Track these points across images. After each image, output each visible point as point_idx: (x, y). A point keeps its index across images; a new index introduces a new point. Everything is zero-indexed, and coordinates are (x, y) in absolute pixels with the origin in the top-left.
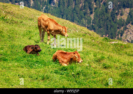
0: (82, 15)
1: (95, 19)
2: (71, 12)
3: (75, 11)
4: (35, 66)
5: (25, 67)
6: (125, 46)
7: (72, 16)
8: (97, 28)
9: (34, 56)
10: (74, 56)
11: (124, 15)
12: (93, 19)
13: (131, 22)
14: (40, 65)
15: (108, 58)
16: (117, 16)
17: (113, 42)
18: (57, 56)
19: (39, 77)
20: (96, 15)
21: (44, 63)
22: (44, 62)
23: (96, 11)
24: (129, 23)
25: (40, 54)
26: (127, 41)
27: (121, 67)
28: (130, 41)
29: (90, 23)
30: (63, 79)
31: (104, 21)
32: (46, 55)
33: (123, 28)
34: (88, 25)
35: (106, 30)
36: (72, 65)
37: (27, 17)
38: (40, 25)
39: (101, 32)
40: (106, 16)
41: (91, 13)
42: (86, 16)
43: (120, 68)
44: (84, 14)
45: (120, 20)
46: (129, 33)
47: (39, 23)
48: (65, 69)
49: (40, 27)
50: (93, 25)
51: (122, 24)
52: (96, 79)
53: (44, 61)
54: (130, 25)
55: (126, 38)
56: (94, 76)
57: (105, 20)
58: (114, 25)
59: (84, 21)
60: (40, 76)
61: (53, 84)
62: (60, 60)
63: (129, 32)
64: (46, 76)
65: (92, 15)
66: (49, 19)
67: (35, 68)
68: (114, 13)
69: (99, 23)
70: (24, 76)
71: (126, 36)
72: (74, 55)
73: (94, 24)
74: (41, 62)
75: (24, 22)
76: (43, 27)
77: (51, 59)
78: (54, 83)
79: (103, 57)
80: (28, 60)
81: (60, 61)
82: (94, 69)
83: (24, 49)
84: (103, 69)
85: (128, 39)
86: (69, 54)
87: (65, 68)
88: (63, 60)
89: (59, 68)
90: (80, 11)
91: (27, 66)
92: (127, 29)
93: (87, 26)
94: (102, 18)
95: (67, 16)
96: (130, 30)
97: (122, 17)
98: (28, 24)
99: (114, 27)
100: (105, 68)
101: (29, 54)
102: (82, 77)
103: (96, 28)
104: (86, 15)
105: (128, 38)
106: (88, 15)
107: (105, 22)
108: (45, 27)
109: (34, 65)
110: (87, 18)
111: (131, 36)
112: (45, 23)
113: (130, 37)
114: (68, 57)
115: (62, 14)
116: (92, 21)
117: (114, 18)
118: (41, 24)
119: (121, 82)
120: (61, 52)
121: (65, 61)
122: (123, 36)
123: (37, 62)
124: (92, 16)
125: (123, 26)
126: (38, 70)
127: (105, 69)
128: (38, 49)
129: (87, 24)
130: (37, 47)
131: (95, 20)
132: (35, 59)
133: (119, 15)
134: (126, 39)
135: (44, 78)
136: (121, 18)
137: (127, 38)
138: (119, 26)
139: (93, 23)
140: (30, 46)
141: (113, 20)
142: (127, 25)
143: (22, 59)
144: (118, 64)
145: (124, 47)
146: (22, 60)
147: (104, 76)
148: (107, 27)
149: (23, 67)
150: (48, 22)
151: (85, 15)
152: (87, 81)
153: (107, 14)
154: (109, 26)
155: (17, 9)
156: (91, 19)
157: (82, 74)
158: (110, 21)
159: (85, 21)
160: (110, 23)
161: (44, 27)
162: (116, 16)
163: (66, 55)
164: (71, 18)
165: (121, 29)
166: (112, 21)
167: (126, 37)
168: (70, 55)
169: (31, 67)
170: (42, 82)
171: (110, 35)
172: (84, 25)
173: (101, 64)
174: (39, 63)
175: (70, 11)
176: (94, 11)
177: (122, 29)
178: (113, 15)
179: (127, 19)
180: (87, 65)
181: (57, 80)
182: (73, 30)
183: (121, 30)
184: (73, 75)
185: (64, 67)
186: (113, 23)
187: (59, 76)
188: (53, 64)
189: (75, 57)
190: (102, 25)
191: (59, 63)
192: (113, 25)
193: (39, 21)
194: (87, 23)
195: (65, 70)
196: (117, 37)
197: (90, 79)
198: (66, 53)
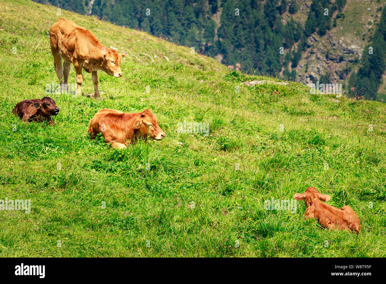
0: (190, 16)
1: (223, 24)
2: (161, 9)
3: (171, 8)
4: (43, 152)
5: (16, 157)
6: (283, 91)
7: (166, 19)
8: (230, 48)
9: (39, 126)
10: (141, 123)
11: (299, 11)
12: (219, 25)
13: (317, 29)
14: (55, 151)
15: (232, 122)
16: (281, 14)
17: (253, 83)
18: (100, 124)
19: (53, 180)
20: (227, 15)
21: (66, 144)
22: (66, 142)
23: (226, 4)
24: (313, 31)
25: (55, 122)
26: (309, 79)
27: (265, 144)
28: (318, 78)
29: (213, 36)
30: (113, 184)
31: (248, 30)
32: (71, 122)
33: (298, 46)
34: (207, 41)
35: (255, 52)
36: (138, 145)
37: (35, 29)
38: (55, 46)
39: (241, 57)
40: (252, 16)
41: (214, 10)
42: (201, 19)
43: (264, 148)
44: (195, 12)
45: (290, 24)
46: (313, 58)
47: (54, 40)
48: (120, 156)
49: (55, 50)
50: (219, 41)
51: (294, 35)
52: (199, 178)
53: (66, 138)
54: (315, 36)
55: (306, 72)
56: (194, 170)
57: (250, 28)
58: (273, 38)
59: (195, 30)
60: (55, 178)
61: (88, 198)
62: (107, 134)
63: (315, 55)
64: (71, 177)
65: (215, 15)
66: (77, 31)
67: (42, 158)
68: (273, 6)
69: (236, 34)
70: (12, 179)
71: (307, 66)
72: (141, 120)
73: (223, 38)
74: (59, 142)
75: (21, 40)
76: (62, 52)
77: (85, 134)
78: (89, 195)
79: (220, 122)
80: (24, 139)
81: (108, 138)
82: (195, 154)
83: (14, 111)
84: (218, 153)
85: (313, 74)
86: (130, 117)
87: (119, 154)
88: (114, 135)
89: (105, 155)
90: (185, 5)
91: (21, 154)
92: (309, 46)
93: (204, 43)
94: (241, 23)
95: (150, 22)
96: (315, 50)
97: (294, 17)
98: (30, 47)
99: (276, 44)
100: (224, 149)
101: (26, 123)
102: (164, 176)
103: (228, 47)
104: (201, 16)
105: (312, 71)
106: (207, 16)
107: (249, 32)
108: (69, 51)
109: (40, 149)
110: (203, 23)
111: (319, 66)
112: (67, 41)
113: (318, 68)
114: (127, 125)
115: (138, 16)
116: (218, 31)
117: (274, 20)
118: (57, 45)
119: (263, 183)
120: (107, 112)
121: (121, 135)
122: (298, 66)
123: (49, 142)
124: (217, 19)
125: (296, 40)
126: (50, 164)
127: (223, 151)
128: (51, 107)
129: (205, 40)
130: (49, 102)
131: (225, 28)
132: (42, 136)
133: (287, 13)
134: (307, 75)
135: (65, 183)
136: (292, 20)
137: (309, 70)
138: (286, 40)
139: (219, 36)
140: (28, 103)
141: (271, 26)
142: (308, 36)
143: (9, 137)
144: (258, 137)
145: (282, 93)
146: (9, 140)
147: (220, 169)
148: (258, 46)
149: (12, 157)
150: (75, 38)
151: (197, 16)
152: (177, 184)
153: (254, 10)
154: (262, 42)
155: (7, 8)
156: (213, 25)
157: (163, 169)
158: (263, 28)
159: (198, 32)
160: (264, 32)
161: (64, 50)
162: (278, 15)
163: (122, 122)
164: (162, 26)
165: (293, 49)
166: (269, 29)
167: (307, 68)
168: (132, 120)
169: (32, 155)
170: (60, 192)
171: (266, 65)
172: (197, 42)
173: (213, 140)
174: (52, 145)
175: (159, 7)
176: (222, 6)
177: (296, 47)
178: (271, 14)
179: (307, 22)
180: (178, 143)
181: (100, 186)
182: (156, 56)
183: (294, 51)
184: (140, 171)
185: (117, 153)
186: (272, 34)
187: (104, 175)
188: (90, 145)
189: (145, 124)
190: (244, 41)
191: (105, 142)
192: (271, 39)
193: (53, 36)
194: (205, 37)
195: (120, 159)
196: (283, 69)
197: (183, 181)
198: (121, 117)
